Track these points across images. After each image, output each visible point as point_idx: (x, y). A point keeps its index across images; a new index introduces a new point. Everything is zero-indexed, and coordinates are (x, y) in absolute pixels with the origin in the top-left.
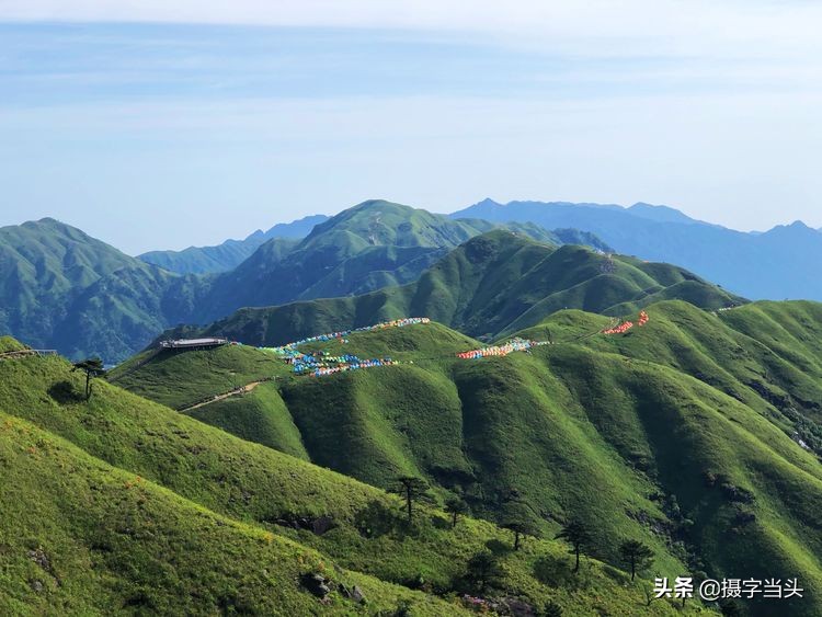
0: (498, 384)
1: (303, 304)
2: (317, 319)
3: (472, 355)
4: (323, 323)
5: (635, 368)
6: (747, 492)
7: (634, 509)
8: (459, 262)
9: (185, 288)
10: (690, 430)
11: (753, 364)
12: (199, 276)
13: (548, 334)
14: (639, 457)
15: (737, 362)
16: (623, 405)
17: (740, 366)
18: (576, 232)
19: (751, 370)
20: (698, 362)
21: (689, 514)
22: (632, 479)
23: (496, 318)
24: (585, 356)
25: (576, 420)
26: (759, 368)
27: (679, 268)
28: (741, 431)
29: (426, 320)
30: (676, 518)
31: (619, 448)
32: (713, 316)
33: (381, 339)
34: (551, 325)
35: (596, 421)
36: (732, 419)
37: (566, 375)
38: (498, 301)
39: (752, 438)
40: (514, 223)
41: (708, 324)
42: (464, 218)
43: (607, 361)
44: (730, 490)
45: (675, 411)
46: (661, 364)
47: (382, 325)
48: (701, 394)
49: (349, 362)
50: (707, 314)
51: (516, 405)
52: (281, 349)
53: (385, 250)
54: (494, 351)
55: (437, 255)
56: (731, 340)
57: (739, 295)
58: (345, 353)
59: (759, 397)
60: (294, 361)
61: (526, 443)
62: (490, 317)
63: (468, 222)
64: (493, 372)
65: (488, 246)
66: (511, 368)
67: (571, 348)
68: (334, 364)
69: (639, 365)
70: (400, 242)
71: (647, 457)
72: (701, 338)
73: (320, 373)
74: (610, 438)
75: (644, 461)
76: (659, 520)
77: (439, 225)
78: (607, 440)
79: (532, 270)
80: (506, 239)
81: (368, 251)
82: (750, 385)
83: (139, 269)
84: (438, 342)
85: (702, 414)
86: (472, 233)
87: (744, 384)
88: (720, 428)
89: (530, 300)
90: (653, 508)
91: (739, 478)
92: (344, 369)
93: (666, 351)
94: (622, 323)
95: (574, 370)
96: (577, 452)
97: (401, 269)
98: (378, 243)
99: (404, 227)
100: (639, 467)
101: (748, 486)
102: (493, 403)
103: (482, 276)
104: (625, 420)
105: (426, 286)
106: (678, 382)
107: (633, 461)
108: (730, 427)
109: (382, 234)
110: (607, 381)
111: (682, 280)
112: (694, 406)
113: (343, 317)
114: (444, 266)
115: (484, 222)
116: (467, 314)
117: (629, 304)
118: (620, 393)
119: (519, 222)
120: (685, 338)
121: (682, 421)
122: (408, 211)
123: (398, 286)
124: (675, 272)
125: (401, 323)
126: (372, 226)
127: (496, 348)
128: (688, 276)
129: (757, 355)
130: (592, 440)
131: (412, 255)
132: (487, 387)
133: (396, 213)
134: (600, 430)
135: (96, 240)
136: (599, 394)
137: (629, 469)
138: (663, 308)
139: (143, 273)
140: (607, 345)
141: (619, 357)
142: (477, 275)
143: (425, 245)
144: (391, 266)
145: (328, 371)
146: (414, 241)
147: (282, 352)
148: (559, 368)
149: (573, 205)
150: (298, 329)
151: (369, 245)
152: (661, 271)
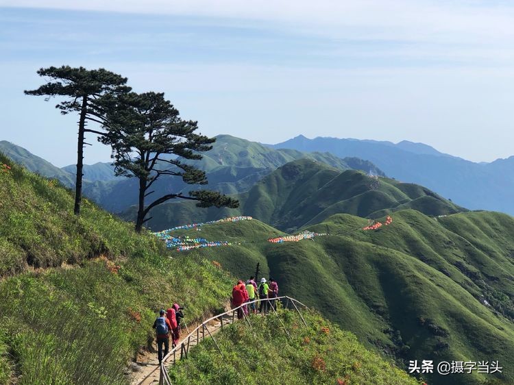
0: (293, 259)
1: (174, 204)
2: (182, 214)
3: (277, 240)
4: (187, 217)
5: (379, 251)
6: (444, 330)
7: (373, 338)
8: (277, 179)
9: (95, 190)
10: (411, 291)
11: (458, 251)
12: (104, 182)
13: (328, 229)
14: (378, 307)
15: (447, 250)
16: (370, 275)
17: (449, 253)
18: (359, 160)
19: (457, 255)
20: (422, 249)
21: (408, 343)
22: (373, 320)
23: (300, 217)
24: (349, 243)
25: (340, 283)
26: (461, 254)
27: (423, 188)
28: (443, 292)
29: (250, 218)
30: (400, 344)
31: (367, 300)
32: (434, 220)
33: (221, 229)
34: (330, 223)
35: (352, 284)
36: (438, 285)
37: (335, 255)
38: (302, 206)
39: (450, 297)
40: (318, 153)
41: (430, 225)
42: (283, 148)
43: (361, 247)
44: (433, 328)
45: (402, 279)
46: (398, 250)
47: (222, 220)
48: (420, 269)
49: (201, 243)
50: (430, 219)
51: (303, 272)
52: (159, 233)
53: (230, 169)
54: (291, 238)
55: (264, 173)
56: (444, 236)
57: (462, 206)
58: (198, 237)
59: (460, 273)
60: (167, 241)
61: (308, 295)
62: (297, 216)
63: (286, 151)
64: (290, 252)
65: (298, 169)
66: (301, 249)
67: (340, 238)
68: (191, 243)
69: (381, 250)
70: (240, 164)
71: (384, 307)
72: (425, 234)
73: (183, 249)
74: (361, 294)
75: (382, 309)
76: (389, 345)
77: (266, 152)
78: (359, 296)
79: (325, 186)
80: (308, 164)
81: (218, 169)
82: (455, 265)
83: (64, 177)
84: (257, 232)
85: (419, 281)
86: (288, 159)
87: (451, 264)
88: (430, 290)
89: (323, 205)
90: (385, 338)
91: (440, 321)
92: (198, 247)
93: (402, 242)
94: (375, 223)
95: (340, 251)
96: (340, 302)
97: (240, 182)
98: (224, 164)
99: (243, 154)
100: (379, 313)
101: (445, 326)
102: (289, 270)
103: (292, 189)
104: (371, 284)
105: (255, 194)
106: (406, 261)
107: (375, 309)
108: (436, 290)
109: (227, 158)
110: (361, 259)
111: (424, 195)
112: (414, 276)
113: (199, 213)
114: (268, 181)
115: (296, 151)
116: (281, 213)
117: (387, 210)
118: (369, 267)
119: (320, 152)
120: (415, 234)
121: (406, 285)
122: (245, 143)
123: (237, 193)
124: (420, 190)
125: (234, 220)
126: (221, 152)
127: (293, 237)
128: (428, 193)
129: (461, 246)
130: (349, 295)
131: (247, 173)
132: (286, 260)
133: (238, 144)
134: (355, 289)
135: (36, 157)
136: (356, 267)
137: (372, 314)
138: (402, 215)
139: (67, 179)
140: (364, 237)
141: (370, 244)
142: (289, 188)
143: (256, 166)
144: (233, 179)
145: (188, 248)
146: (249, 163)
147: (160, 235)
148: (331, 250)
149: (358, 141)
150: (170, 220)
151: (218, 165)
152: (411, 189)
